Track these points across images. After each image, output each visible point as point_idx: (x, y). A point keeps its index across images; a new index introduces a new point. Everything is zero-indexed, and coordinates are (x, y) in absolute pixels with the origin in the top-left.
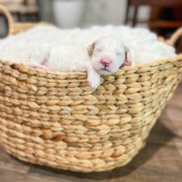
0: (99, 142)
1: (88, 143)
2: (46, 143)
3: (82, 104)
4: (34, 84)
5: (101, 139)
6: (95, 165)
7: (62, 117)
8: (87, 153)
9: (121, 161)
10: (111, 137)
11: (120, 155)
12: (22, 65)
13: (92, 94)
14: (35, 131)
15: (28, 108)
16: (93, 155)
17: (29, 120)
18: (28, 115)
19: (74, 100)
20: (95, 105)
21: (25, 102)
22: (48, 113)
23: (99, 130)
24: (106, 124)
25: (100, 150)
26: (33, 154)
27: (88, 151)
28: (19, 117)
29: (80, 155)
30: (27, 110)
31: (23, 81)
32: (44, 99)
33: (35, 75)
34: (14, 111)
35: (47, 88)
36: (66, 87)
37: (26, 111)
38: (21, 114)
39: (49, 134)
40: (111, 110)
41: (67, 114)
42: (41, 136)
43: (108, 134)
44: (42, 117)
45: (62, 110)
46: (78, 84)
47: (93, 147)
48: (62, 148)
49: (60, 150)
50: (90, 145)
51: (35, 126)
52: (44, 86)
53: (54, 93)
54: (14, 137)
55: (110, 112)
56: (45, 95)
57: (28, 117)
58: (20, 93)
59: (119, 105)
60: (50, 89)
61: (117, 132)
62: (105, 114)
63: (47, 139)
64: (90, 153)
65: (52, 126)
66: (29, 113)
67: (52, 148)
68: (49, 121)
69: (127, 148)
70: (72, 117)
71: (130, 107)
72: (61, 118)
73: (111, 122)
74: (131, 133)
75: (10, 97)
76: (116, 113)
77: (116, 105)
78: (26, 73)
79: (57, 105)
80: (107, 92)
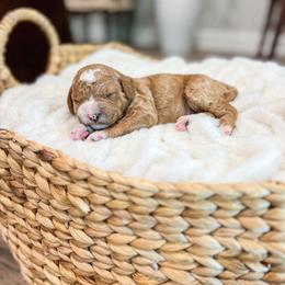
3: (185, 250)
4: (83, 198)
7: (140, 269)
12: (60, 156)
13: (211, 234)
15: (69, 238)
17: (73, 260)
18: (70, 251)
19: (167, 241)
20: (215, 257)
21: (63, 228)
22: (109, 256)
28: (52, 251)
30: (68, 241)
32: (103, 229)
33: (86, 180)
34: (43, 237)
35: (110, 209)
36: (152, 214)
37: (65, 244)
38: (56, 245)
40: (251, 271)
41: (150, 265)
44: (95, 259)
45: (139, 255)
46: (180, 211)
52: (104, 205)
53: (125, 222)
55: (251, 275)
56: (105, 221)
57: (69, 255)
59: (273, 265)
60: (116, 213)
62: (236, 279)
66: (70, 248)
68: (110, 270)
70: (160, 274)
72: (137, 271)
75: (35, 211)
76: (261, 280)
77: (264, 263)
78: (67, 173)
79: (129, 244)
80: (247, 235)
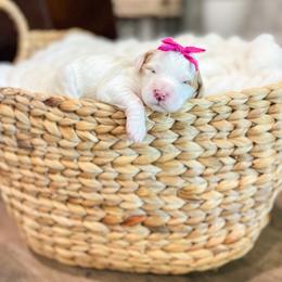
0: (204, 222)
1: (186, 224)
2: (112, 231)
3: (176, 158)
4: (90, 131)
5: (208, 215)
6: (196, 259)
7: (142, 183)
8: (184, 241)
9: (239, 249)
10: (224, 210)
11: (238, 240)
12: (67, 99)
14: (91, 211)
16: (194, 244)
17: (81, 194)
18: (79, 186)
20: (198, 159)
21: (72, 164)
22: (116, 180)
23: (205, 201)
24: (216, 189)
25: (205, 234)
26: (87, 252)
27: (185, 238)
28: (62, 191)
29: (171, 247)
30: (77, 176)
31: (70, 126)
33: (93, 115)
34: (52, 181)
35: (115, 135)
36: (150, 132)
37: (75, 180)
38: (65, 184)
39: (118, 215)
40: (223, 164)
41: (150, 178)
42: (102, 221)
43: (219, 206)
44: (104, 187)
45: (141, 171)
46: (170, 126)
47: (194, 230)
48: (140, 237)
49: (137, 241)
50: (190, 228)
51: (92, 204)
52: (109, 133)
53: (129, 144)
54: (51, 226)
55: (225, 168)
56: (111, 148)
57: (78, 190)
58: (64, 148)
59: (239, 156)
61: (235, 202)
62: (215, 174)
63: (114, 224)
64: (189, 241)
65: (124, 201)
66: (79, 183)
67: (122, 239)
69: (248, 227)
71: (255, 158)
72: (140, 186)
73: (224, 185)
74: (256, 202)
75: (44, 157)
76: (232, 171)
77: (232, 156)
78: (75, 112)
79: (132, 163)
80: (219, 135)
